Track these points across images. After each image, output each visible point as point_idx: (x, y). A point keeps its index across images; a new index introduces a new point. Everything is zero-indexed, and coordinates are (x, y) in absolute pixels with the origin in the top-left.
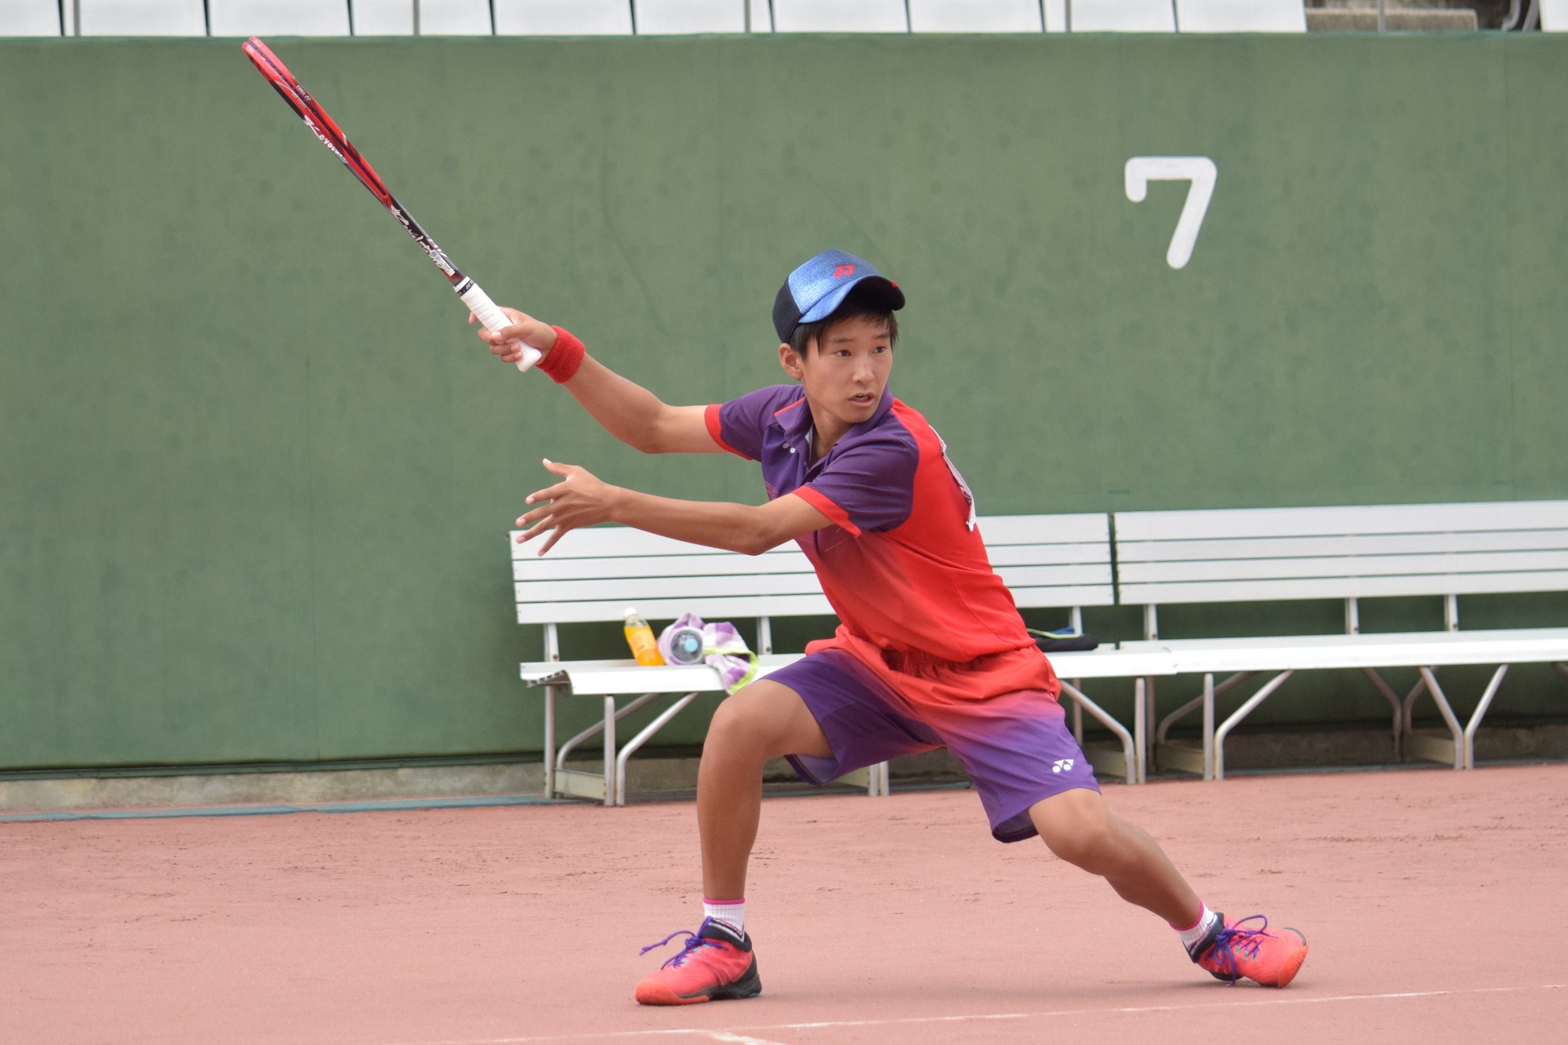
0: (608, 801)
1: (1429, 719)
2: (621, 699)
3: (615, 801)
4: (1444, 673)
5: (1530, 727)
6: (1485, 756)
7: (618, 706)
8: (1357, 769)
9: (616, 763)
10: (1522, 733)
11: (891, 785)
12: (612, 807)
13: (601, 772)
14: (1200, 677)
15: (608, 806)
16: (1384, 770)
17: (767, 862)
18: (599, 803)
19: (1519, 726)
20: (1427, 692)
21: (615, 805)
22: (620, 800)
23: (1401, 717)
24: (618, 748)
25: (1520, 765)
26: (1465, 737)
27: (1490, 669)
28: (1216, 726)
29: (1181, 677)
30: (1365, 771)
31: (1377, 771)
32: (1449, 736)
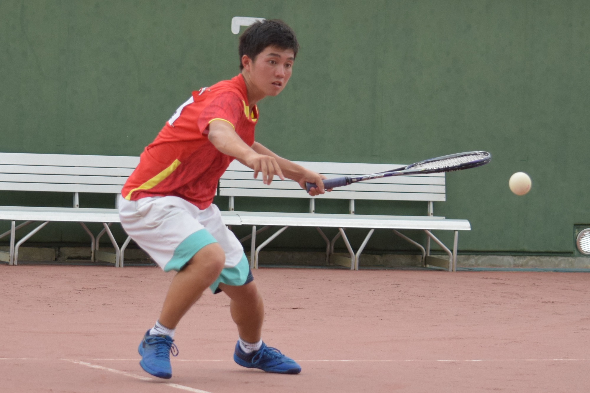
0: (11, 263)
1: (341, 248)
2: (18, 222)
3: (13, 264)
4: (348, 230)
5: (381, 255)
6: (363, 265)
7: (16, 225)
8: (311, 267)
9: (15, 248)
10: (378, 257)
11: (124, 263)
12: (12, 265)
13: (8, 251)
14: (251, 226)
15: (10, 265)
16: (322, 268)
17: (80, 292)
18: (7, 264)
19: (377, 254)
20: (341, 238)
21: (13, 265)
22: (16, 263)
23: (330, 247)
24: (16, 242)
25: (377, 270)
26: (355, 257)
27: (367, 230)
28: (256, 247)
29: (243, 226)
30: (315, 268)
31: (319, 269)
32: (350, 256)
